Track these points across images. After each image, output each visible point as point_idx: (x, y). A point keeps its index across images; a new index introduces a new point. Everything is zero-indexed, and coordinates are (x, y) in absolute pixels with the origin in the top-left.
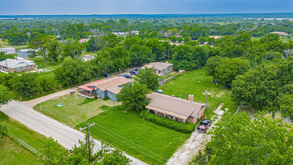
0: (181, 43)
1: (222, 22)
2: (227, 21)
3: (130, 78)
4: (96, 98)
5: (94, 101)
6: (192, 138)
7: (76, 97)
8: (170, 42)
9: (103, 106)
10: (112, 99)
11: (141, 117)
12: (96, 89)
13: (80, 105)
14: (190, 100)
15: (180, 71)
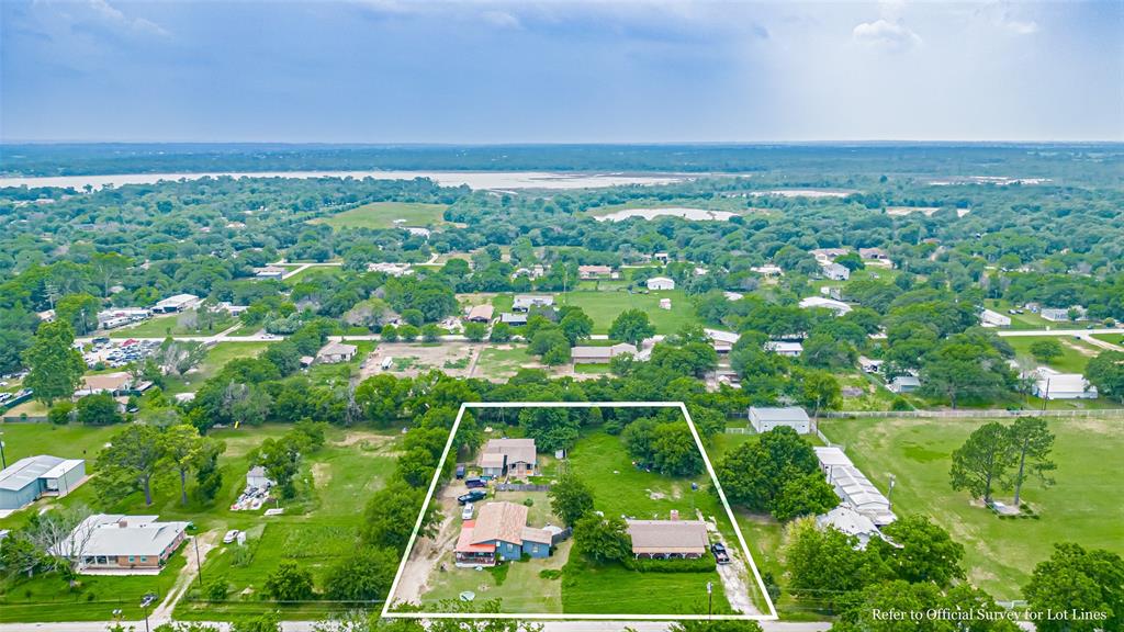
1: (381, 201)
3: (484, 497)
4: (503, 562)
5: (510, 570)
6: (722, 575)
7: (460, 573)
8: (379, 342)
9: (543, 572)
10: (536, 555)
11: (633, 570)
12: (498, 544)
13: (499, 584)
14: (675, 519)
15: (559, 454)
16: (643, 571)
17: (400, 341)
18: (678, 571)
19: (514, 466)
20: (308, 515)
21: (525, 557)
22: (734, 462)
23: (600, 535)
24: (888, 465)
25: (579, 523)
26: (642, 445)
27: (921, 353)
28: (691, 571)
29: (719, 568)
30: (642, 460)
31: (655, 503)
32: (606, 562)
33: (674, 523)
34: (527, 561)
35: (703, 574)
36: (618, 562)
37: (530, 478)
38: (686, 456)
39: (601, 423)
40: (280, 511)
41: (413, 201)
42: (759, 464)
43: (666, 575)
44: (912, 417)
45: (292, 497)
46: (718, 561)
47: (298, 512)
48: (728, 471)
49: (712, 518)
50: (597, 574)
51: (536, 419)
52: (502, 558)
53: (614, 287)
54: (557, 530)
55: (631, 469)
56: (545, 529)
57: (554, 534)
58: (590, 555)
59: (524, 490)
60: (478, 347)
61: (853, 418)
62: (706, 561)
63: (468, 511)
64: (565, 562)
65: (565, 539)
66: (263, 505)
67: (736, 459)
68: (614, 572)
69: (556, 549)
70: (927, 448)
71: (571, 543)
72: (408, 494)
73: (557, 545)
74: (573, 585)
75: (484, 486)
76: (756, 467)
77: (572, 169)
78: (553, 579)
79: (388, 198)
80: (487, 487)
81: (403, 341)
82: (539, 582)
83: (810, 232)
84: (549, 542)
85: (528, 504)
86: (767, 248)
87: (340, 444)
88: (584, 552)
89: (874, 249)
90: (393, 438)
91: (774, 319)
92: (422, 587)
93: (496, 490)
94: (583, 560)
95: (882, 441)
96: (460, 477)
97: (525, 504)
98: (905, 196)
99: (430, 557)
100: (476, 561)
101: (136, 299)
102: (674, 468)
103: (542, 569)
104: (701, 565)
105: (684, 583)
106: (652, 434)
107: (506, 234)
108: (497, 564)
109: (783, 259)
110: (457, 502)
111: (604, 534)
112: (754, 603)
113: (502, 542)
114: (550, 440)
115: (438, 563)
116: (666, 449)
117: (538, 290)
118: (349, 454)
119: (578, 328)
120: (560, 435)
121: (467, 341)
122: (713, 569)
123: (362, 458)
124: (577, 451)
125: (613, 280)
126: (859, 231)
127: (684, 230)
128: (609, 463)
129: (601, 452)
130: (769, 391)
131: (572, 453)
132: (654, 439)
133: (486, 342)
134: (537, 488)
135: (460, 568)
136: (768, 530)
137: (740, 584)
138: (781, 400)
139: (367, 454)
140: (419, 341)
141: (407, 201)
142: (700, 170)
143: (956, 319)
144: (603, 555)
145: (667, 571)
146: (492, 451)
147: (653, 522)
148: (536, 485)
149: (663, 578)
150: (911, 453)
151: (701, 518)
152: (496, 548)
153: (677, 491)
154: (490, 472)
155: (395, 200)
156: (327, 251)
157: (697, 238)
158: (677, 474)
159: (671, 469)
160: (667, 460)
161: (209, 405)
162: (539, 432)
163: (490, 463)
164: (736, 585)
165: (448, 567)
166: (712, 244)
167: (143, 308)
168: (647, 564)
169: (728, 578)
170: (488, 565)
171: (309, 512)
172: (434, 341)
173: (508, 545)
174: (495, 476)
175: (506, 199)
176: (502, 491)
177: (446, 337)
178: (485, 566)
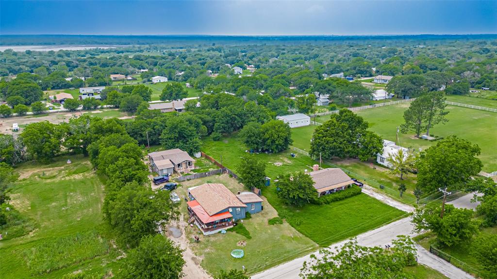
3: (175, 187)
5: (246, 226)
6: (367, 194)
7: (210, 239)
9: (270, 221)
10: (254, 212)
11: (321, 204)
12: (231, 210)
13: (249, 238)
15: (198, 155)
16: (328, 203)
17: (14, 116)
19: (179, 165)
20: (32, 234)
21: (247, 215)
29: (362, 191)
31: (282, 168)
34: (250, 218)
37: (194, 171)
43: (341, 202)
52: (233, 220)
56: (243, 194)
64: (275, 211)
75: (168, 181)
80: (171, 181)
81: (17, 116)
84: (261, 200)
90: (63, 167)
100: (218, 227)
103: (266, 219)
106: (262, 130)
113: (232, 207)
117: (89, 86)
122: (360, 193)
123: (47, 183)
125: (130, 80)
129: (221, 150)
133: (81, 111)
135: (209, 236)
137: (382, 196)
138: (291, 110)
140: (31, 115)
142: (125, 44)
145: (340, 199)
146: (158, 159)
152: (231, 213)
153: (286, 160)
154: (165, 172)
163: (163, 166)
168: (330, 198)
169: (372, 194)
170: (229, 228)
171: (31, 231)
172: (41, 113)
173: (237, 209)
174: (170, 174)
175: (29, 52)
176: (183, 181)
177: (50, 111)
178: (226, 228)
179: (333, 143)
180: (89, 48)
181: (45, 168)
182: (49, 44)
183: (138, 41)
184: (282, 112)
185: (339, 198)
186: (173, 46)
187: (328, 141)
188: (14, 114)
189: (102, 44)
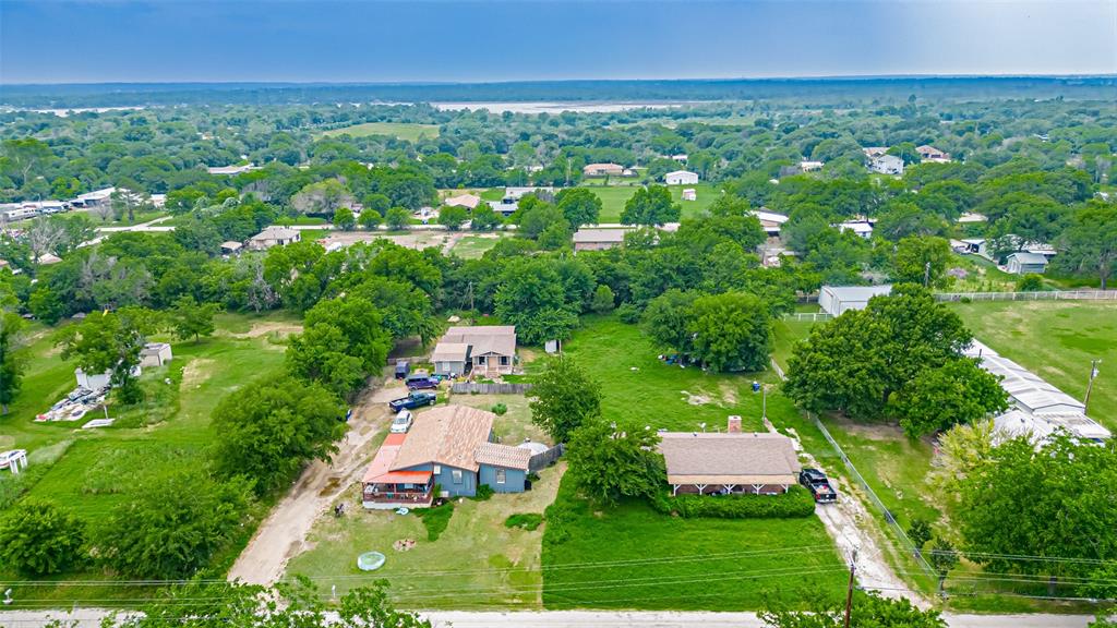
0: (375, 230)
1: (376, 121)
2: (394, 119)
3: (432, 402)
4: (444, 501)
5: (455, 513)
6: (827, 522)
7: (369, 519)
8: (332, 231)
9: (512, 517)
10: (503, 491)
11: (669, 513)
12: (437, 470)
13: (432, 538)
14: (735, 430)
15: (551, 347)
16: (686, 515)
17: (358, 230)
18: (749, 515)
19: (482, 359)
20: (150, 428)
21: (483, 492)
22: (830, 341)
23: (611, 452)
24: (1044, 356)
25: (576, 434)
26: (674, 327)
27: (1052, 218)
28: (771, 515)
29: (819, 511)
30: (672, 351)
31: (696, 410)
32: (622, 500)
33: (735, 436)
34: (487, 498)
35: (793, 521)
36: (644, 500)
37: (506, 377)
38: (744, 341)
39: (612, 309)
40: (108, 422)
41: (409, 122)
42: (873, 343)
43: (727, 523)
44: (1052, 299)
45: (133, 402)
46: (817, 497)
47: (135, 424)
48: (819, 355)
49: (792, 431)
50: (605, 520)
51: (517, 298)
52: (445, 494)
53: (626, 182)
54: (537, 449)
55: (658, 366)
56: (522, 446)
57: (534, 453)
58: (595, 488)
59: (495, 393)
60: (454, 236)
61: (967, 301)
62: (797, 498)
63: (401, 421)
64: (552, 499)
65: (553, 463)
66: (87, 414)
67: (832, 336)
68: (636, 517)
69: (537, 478)
70: (1091, 335)
71: (563, 468)
72: (289, 389)
73: (539, 472)
74: (563, 540)
75: (434, 388)
76: (867, 345)
77: (580, 99)
78: (527, 529)
79: (383, 118)
80: (440, 388)
81: (362, 230)
82: (503, 535)
83: (848, 133)
84: (525, 466)
85: (499, 411)
86: (802, 145)
87: (239, 336)
88: (584, 484)
89: (925, 147)
91: (834, 194)
92: (296, 544)
93: (452, 393)
94: (581, 496)
95: (1021, 328)
96: (399, 376)
97: (494, 411)
98: (942, 110)
99: (325, 492)
100: (397, 498)
101: (53, 192)
102: (723, 359)
103: (511, 511)
104: (788, 507)
105: (762, 538)
106: (689, 311)
107: (504, 141)
108: (434, 503)
109: (823, 154)
110: (388, 409)
111: (620, 452)
112: (900, 576)
113: (442, 465)
114: (537, 325)
115: (336, 501)
116: (712, 330)
117: (535, 183)
118: (248, 348)
119: (582, 209)
120: (551, 319)
121: (443, 230)
122: (808, 513)
123: (266, 353)
124: (576, 343)
125: (625, 177)
126: (905, 131)
127: (704, 133)
128: (623, 357)
129: (611, 344)
130: (848, 265)
131: (569, 345)
132: (690, 318)
133: (466, 231)
134: (514, 390)
135: (370, 511)
136: (888, 448)
137: (864, 540)
138: (866, 276)
139: (275, 347)
140: (382, 230)
141: (403, 122)
143: (1072, 191)
144: (617, 488)
145: (729, 516)
146: (451, 340)
147: (700, 435)
148: (513, 386)
149: (724, 528)
150: (1070, 341)
151: (774, 430)
152: (433, 476)
153: (729, 393)
154: (446, 368)
155: (390, 121)
156: (298, 153)
157: (719, 137)
158: (727, 371)
159: (718, 362)
160: (714, 347)
161: (59, 284)
162: (522, 316)
163: (445, 355)
164: (856, 541)
165: (349, 508)
166: (739, 141)
167: (61, 201)
168: (693, 504)
169: (840, 527)
170: (418, 506)
171: (153, 423)
172: (401, 229)
173: (454, 472)
174: (453, 374)
175: (507, 115)
176: (461, 393)
177: (417, 227)
178: (413, 506)
179: (827, 369)
180: (634, 107)
181: (294, 324)
182: (564, 99)
183: (742, 92)
184: (836, 277)
185: (723, 512)
186: (808, 104)
187: (818, 363)
188: (360, 227)
189: (666, 98)
